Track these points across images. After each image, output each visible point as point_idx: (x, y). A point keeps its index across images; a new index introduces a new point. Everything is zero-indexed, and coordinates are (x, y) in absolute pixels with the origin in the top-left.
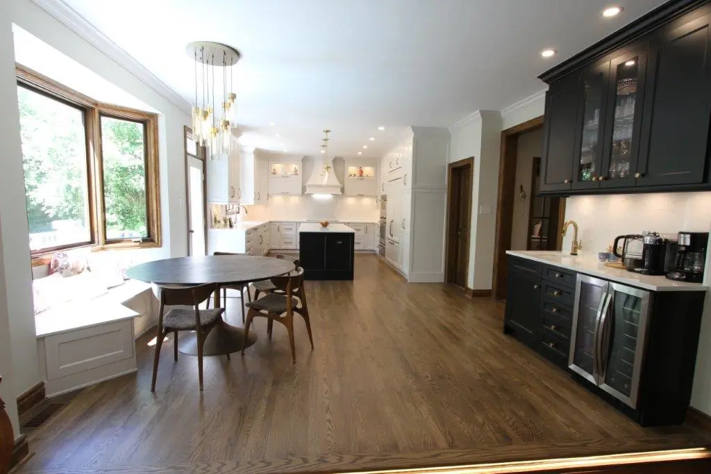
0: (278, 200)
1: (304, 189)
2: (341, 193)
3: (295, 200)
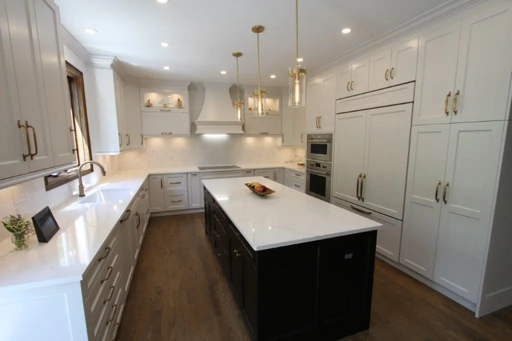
0: (156, 142)
1: (193, 127)
2: (242, 132)
3: (180, 142)
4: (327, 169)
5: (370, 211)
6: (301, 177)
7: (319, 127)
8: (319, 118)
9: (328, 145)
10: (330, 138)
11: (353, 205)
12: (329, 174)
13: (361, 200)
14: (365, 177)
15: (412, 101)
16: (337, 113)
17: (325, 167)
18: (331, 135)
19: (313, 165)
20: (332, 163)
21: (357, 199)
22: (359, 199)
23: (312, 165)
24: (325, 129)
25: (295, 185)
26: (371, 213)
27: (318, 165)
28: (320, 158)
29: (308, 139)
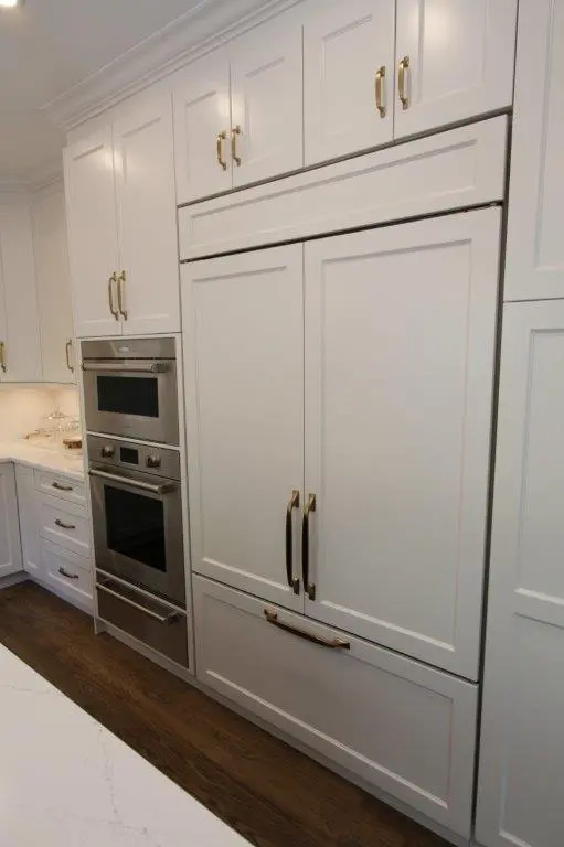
4: (164, 470)
5: (343, 638)
6: (72, 494)
7: (120, 313)
8: (117, 281)
9: (161, 379)
10: (165, 357)
11: (274, 610)
12: (172, 489)
13: (303, 595)
14: (313, 507)
15: (500, 197)
16: (183, 257)
17: (156, 465)
18: (169, 343)
19: (110, 454)
20: (181, 449)
21: (287, 589)
22: (297, 592)
23: (109, 458)
24: (147, 321)
25: (58, 523)
26: (347, 646)
27: (130, 455)
28: (137, 429)
29: (84, 359)
